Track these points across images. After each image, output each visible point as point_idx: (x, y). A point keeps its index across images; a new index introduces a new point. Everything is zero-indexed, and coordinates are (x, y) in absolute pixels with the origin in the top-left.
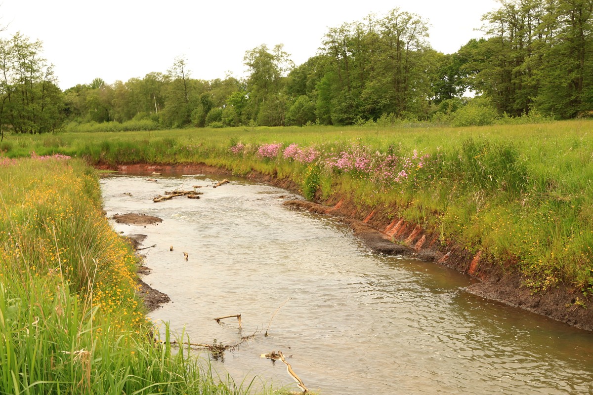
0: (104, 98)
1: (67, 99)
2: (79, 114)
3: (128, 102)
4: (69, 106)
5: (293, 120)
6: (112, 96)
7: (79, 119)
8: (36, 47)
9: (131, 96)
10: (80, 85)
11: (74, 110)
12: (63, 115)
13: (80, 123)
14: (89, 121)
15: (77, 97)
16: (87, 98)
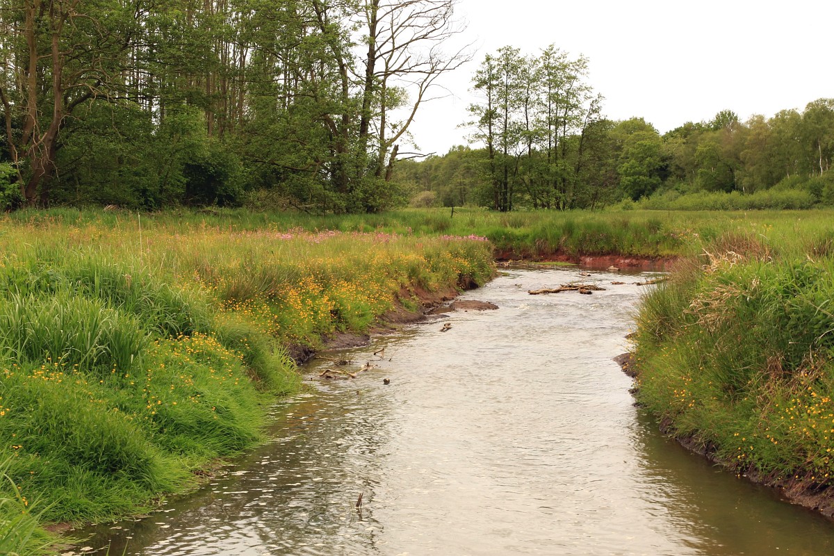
0: (728, 147)
1: (665, 149)
2: (682, 177)
3: (771, 155)
4: (668, 163)
6: (743, 144)
7: (683, 186)
8: (577, 67)
9: (777, 145)
10: (691, 123)
11: (676, 169)
12: (656, 179)
13: (683, 193)
14: (697, 191)
15: (683, 146)
16: (699, 148)
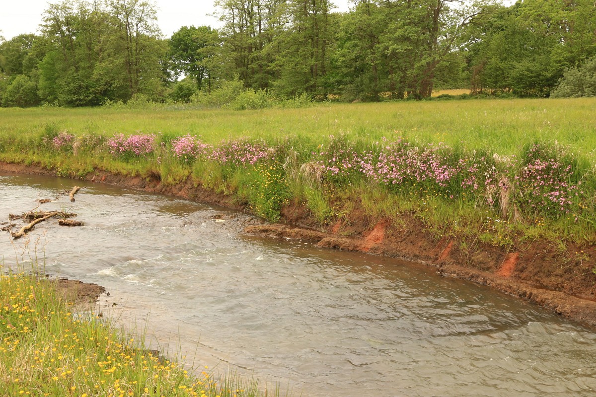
5: (12, 101)
